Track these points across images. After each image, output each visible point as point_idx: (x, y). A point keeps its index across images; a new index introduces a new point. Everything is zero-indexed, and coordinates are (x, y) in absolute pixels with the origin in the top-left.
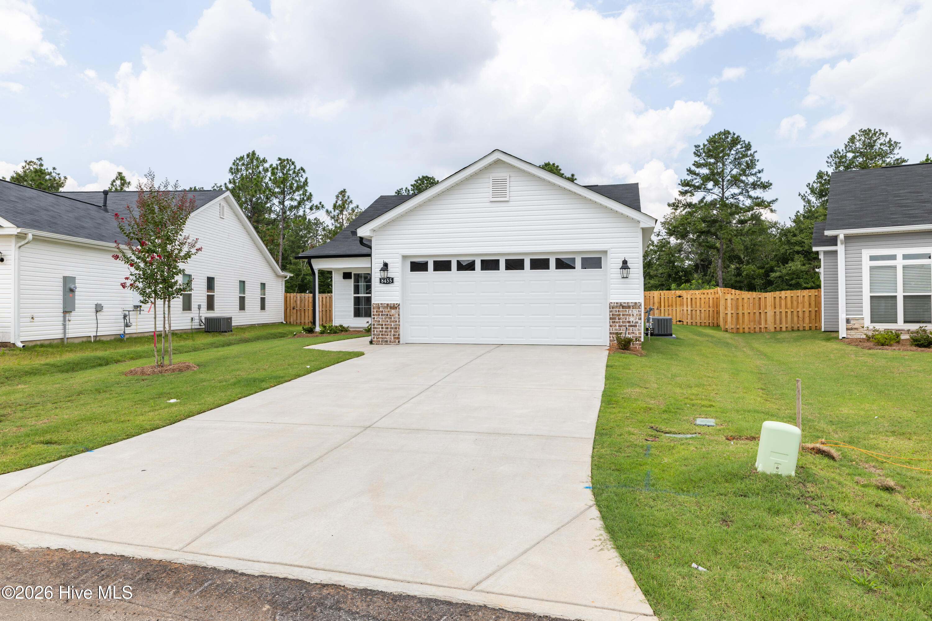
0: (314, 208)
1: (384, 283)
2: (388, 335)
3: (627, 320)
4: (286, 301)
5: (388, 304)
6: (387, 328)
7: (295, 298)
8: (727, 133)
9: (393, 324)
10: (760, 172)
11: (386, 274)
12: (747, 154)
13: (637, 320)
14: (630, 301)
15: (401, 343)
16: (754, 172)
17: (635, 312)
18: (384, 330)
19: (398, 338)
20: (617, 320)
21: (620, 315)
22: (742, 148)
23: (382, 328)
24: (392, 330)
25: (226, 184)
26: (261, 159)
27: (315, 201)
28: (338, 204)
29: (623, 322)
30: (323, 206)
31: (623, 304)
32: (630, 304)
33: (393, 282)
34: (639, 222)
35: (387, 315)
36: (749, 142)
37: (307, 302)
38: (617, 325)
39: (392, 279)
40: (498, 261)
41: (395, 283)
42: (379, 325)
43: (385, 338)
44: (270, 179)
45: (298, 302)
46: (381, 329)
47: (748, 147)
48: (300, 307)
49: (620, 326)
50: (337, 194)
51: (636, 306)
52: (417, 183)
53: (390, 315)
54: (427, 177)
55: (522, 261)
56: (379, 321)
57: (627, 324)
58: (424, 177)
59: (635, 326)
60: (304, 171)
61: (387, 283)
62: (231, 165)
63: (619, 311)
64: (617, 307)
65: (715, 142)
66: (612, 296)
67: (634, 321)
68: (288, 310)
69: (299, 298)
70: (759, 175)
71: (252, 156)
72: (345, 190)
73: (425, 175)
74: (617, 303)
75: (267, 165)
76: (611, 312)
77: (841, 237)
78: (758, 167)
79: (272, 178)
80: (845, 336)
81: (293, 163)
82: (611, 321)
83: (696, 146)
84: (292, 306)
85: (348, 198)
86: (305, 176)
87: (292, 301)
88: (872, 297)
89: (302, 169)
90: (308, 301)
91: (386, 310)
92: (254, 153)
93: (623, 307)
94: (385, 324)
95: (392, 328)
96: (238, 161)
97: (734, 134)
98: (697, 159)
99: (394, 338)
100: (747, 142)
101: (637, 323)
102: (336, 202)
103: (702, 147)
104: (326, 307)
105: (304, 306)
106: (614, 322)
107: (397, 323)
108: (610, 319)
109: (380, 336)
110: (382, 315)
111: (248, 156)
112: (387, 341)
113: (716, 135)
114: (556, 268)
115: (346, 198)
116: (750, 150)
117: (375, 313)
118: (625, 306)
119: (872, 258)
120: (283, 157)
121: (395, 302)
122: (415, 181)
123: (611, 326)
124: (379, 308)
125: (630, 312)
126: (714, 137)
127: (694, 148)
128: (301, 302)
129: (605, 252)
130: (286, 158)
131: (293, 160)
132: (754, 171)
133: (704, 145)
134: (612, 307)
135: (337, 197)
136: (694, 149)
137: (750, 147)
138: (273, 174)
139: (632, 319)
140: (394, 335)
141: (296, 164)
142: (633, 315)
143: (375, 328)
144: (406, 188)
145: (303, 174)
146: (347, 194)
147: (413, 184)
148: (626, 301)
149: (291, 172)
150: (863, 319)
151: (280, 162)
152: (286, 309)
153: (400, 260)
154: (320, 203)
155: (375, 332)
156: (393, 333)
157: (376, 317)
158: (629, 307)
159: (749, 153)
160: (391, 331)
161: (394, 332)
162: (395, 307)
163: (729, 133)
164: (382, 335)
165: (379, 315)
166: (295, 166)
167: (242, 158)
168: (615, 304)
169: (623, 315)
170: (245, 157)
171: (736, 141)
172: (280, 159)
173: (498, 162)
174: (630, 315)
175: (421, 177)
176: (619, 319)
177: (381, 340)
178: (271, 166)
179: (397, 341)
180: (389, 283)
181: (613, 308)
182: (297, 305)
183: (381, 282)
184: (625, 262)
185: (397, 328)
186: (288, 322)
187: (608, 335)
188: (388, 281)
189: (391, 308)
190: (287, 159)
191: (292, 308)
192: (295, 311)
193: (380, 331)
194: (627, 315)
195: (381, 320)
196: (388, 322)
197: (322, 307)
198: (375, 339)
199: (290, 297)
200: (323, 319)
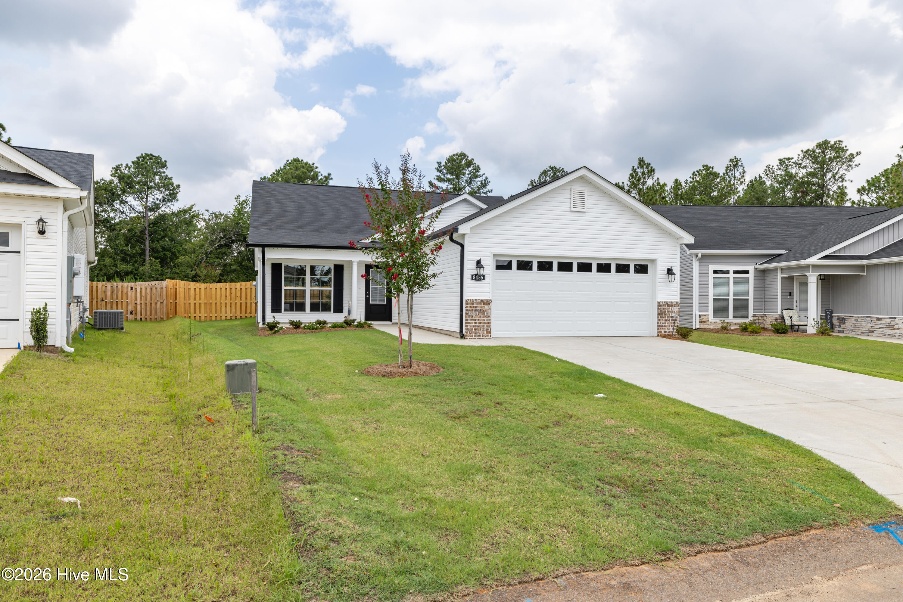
1: (476, 280)
2: (480, 330)
3: (670, 316)
4: (92, 291)
5: (482, 300)
6: (480, 323)
7: (104, 287)
8: (463, 155)
9: (485, 319)
14: (673, 301)
15: (492, 337)
17: (676, 309)
18: (477, 325)
19: (490, 332)
21: (665, 312)
22: (473, 169)
23: (475, 323)
24: (485, 325)
29: (667, 317)
31: (668, 303)
32: (673, 303)
33: (484, 279)
35: (481, 310)
37: (120, 293)
38: (663, 319)
39: (484, 276)
40: (571, 263)
41: (486, 280)
42: (472, 320)
43: (478, 332)
45: (109, 293)
46: (474, 324)
47: (477, 169)
48: (112, 298)
49: (666, 320)
52: (139, 160)
53: (483, 311)
54: (151, 155)
56: (473, 317)
57: (671, 319)
58: (147, 155)
59: (676, 321)
61: (478, 280)
63: (664, 309)
65: (453, 161)
66: (660, 296)
67: (675, 317)
68: (94, 302)
69: (109, 288)
73: (149, 153)
76: (658, 308)
77: (700, 255)
80: (698, 327)
82: (659, 316)
83: (438, 163)
84: (100, 297)
87: (99, 290)
88: (714, 299)
90: (122, 292)
91: (480, 306)
93: (668, 305)
94: (478, 320)
95: (485, 323)
97: (468, 157)
98: (438, 174)
99: (487, 333)
103: (443, 164)
104: (146, 299)
105: (117, 298)
106: (662, 317)
107: (489, 318)
108: (659, 314)
109: (474, 331)
110: (475, 310)
112: (479, 336)
113: (453, 155)
114: (616, 272)
116: (480, 172)
117: (469, 308)
118: (669, 305)
119: (716, 272)
121: (489, 299)
122: (138, 158)
123: (658, 320)
124: (473, 304)
125: (673, 309)
127: (437, 164)
128: (112, 292)
129: (653, 261)
133: (445, 163)
134: (660, 305)
136: (437, 166)
139: (673, 315)
140: (487, 330)
142: (675, 312)
143: (469, 323)
144: (127, 165)
147: (133, 160)
148: (669, 301)
150: (708, 315)
153: (489, 258)
155: (469, 327)
156: (485, 327)
157: (469, 312)
158: (672, 305)
160: (483, 326)
161: (487, 326)
162: (487, 303)
163: (465, 156)
164: (475, 329)
165: (473, 310)
168: (663, 303)
169: (668, 312)
171: (469, 163)
173: (582, 178)
175: (144, 155)
176: (664, 315)
177: (474, 335)
180: (481, 280)
182: (106, 296)
183: (472, 279)
187: (656, 328)
188: (478, 277)
189: (484, 304)
191: (99, 300)
192: (104, 303)
193: (474, 326)
194: (670, 312)
195: (474, 316)
196: (481, 317)
197: (136, 299)
198: (469, 334)
199: (97, 286)
200: (136, 314)
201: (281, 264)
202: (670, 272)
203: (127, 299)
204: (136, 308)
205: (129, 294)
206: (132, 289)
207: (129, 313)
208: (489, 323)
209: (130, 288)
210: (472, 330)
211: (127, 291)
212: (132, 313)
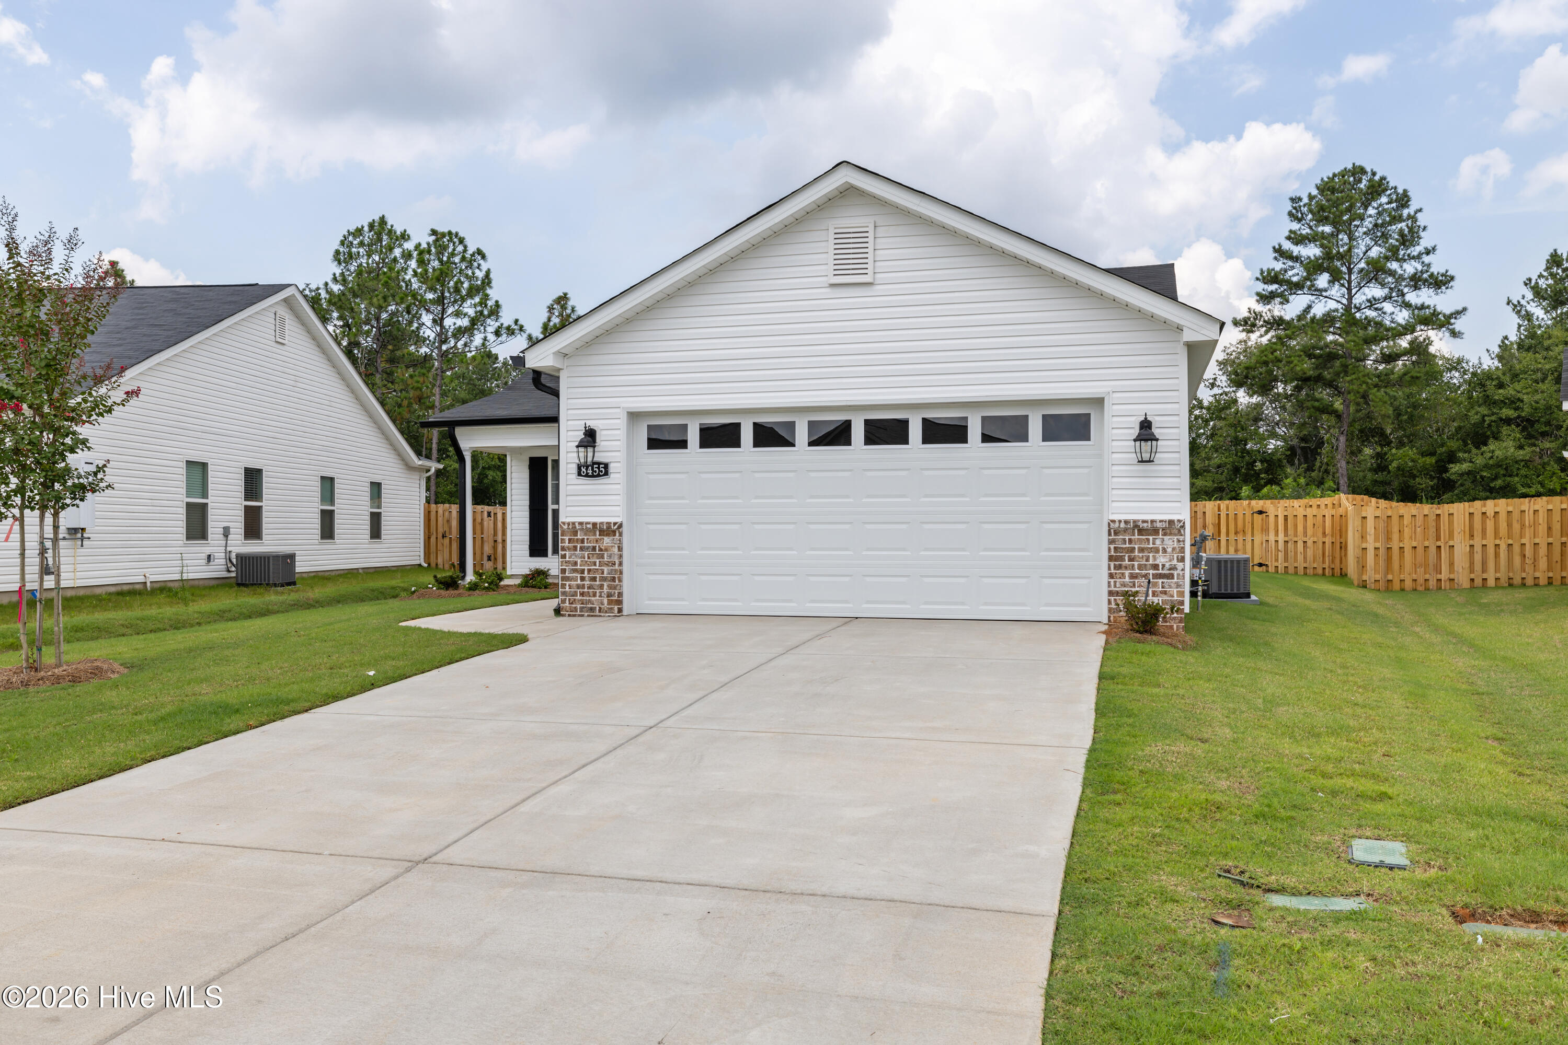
0: (503, 331)
1: (587, 476)
2: (594, 595)
3: (1151, 562)
4: (429, 520)
5: (594, 524)
6: (594, 579)
7: (447, 513)
8: (1359, 171)
9: (606, 569)
10: (1428, 252)
11: (590, 455)
12: (1401, 216)
13: (1175, 562)
14: (1158, 517)
15: (625, 612)
16: (1415, 253)
17: (1170, 542)
18: (587, 583)
19: (619, 602)
20: (1127, 562)
21: (1133, 550)
22: (1389, 203)
23: (583, 579)
24: (605, 584)
25: (326, 284)
26: (398, 233)
27: (506, 319)
28: (551, 324)
29: (1140, 567)
30: (521, 329)
31: (1141, 525)
32: (1159, 525)
33: (606, 474)
34: (1180, 329)
35: (594, 548)
36: (1405, 191)
38: (1127, 573)
39: (606, 466)
40: (848, 423)
41: (612, 476)
42: (575, 571)
43: (590, 601)
44: (415, 274)
45: (454, 523)
46: (579, 582)
47: (1403, 200)
49: (1132, 576)
50: (549, 302)
51: (1172, 528)
53: (601, 550)
55: (903, 425)
56: (576, 563)
57: (1151, 572)
59: (1171, 576)
60: (484, 257)
61: (593, 476)
62: (336, 245)
63: (1130, 541)
64: (1125, 530)
65: (1333, 190)
66: (1114, 504)
67: (1167, 565)
68: (433, 539)
69: (454, 513)
70: (1426, 259)
71: (380, 226)
72: (565, 294)
74: (1126, 522)
75: (409, 245)
76: (1111, 542)
78: (1426, 241)
79: (419, 270)
81: (461, 241)
82: (1112, 564)
83: (1293, 200)
84: (440, 530)
85: (573, 310)
86: (485, 266)
87: (440, 519)
89: (479, 252)
91: (592, 537)
92: (383, 221)
93: (1141, 531)
94: (589, 571)
95: (604, 579)
96: (351, 238)
97: (1374, 174)
98: (1295, 226)
99: (610, 602)
100: (1400, 191)
101: (1173, 568)
102: (549, 320)
103: (1306, 200)
106: (1119, 567)
107: (617, 567)
108: (1111, 558)
109: (579, 597)
110: (582, 549)
111: (371, 226)
112: (592, 609)
114: (984, 441)
115: (569, 311)
116: (1408, 207)
117: (567, 544)
118: (1146, 530)
120: (442, 229)
121: (612, 520)
123: (1111, 576)
124: (575, 533)
125: (1158, 542)
126: (1331, 179)
127: (1290, 203)
129: (1099, 402)
130: (446, 231)
131: (461, 234)
132: (1415, 250)
133: (1311, 197)
134: (1115, 530)
135: (551, 309)
136: (1288, 206)
137: (1408, 201)
138: (421, 262)
139: (1161, 560)
140: (609, 595)
141: (468, 242)
142: (1165, 551)
143: (568, 579)
145: (482, 262)
146: (570, 303)
148: (1149, 517)
149: (457, 259)
151: (433, 238)
152: (429, 538)
153: (621, 422)
154: (516, 321)
155: (567, 589)
156: (606, 589)
157: (567, 553)
158: (1155, 531)
159: (1405, 212)
160: (601, 587)
161: (610, 587)
162: (611, 530)
163: (1363, 171)
164: (582, 594)
165: (575, 548)
166: (465, 247)
167: (359, 232)
168: (1122, 525)
169: (1141, 550)
170: (366, 229)
171: (1378, 188)
172: (434, 232)
173: (848, 192)
174: (1157, 550)
176: (1131, 560)
177: (578, 606)
178: (418, 246)
179: (616, 608)
180: (599, 476)
181: (1116, 533)
182: (450, 528)
183: (579, 474)
184: (1146, 425)
185: (616, 578)
186: (433, 565)
187: (1105, 597)
188: (597, 470)
189: (602, 532)
190: (450, 233)
191: (440, 536)
192: (447, 541)
193: (578, 587)
194: (1150, 550)
195: (579, 561)
196: (595, 564)
197: (495, 534)
198: (567, 604)
199: (437, 512)
200: (495, 559)
201: (546, 459)
202: (1146, 432)
203: (482, 533)
204: (495, 548)
205: (485, 523)
206: (489, 514)
207: (485, 558)
208: (613, 579)
209: (486, 514)
210: (575, 594)
211: (482, 520)
212: (489, 558)
